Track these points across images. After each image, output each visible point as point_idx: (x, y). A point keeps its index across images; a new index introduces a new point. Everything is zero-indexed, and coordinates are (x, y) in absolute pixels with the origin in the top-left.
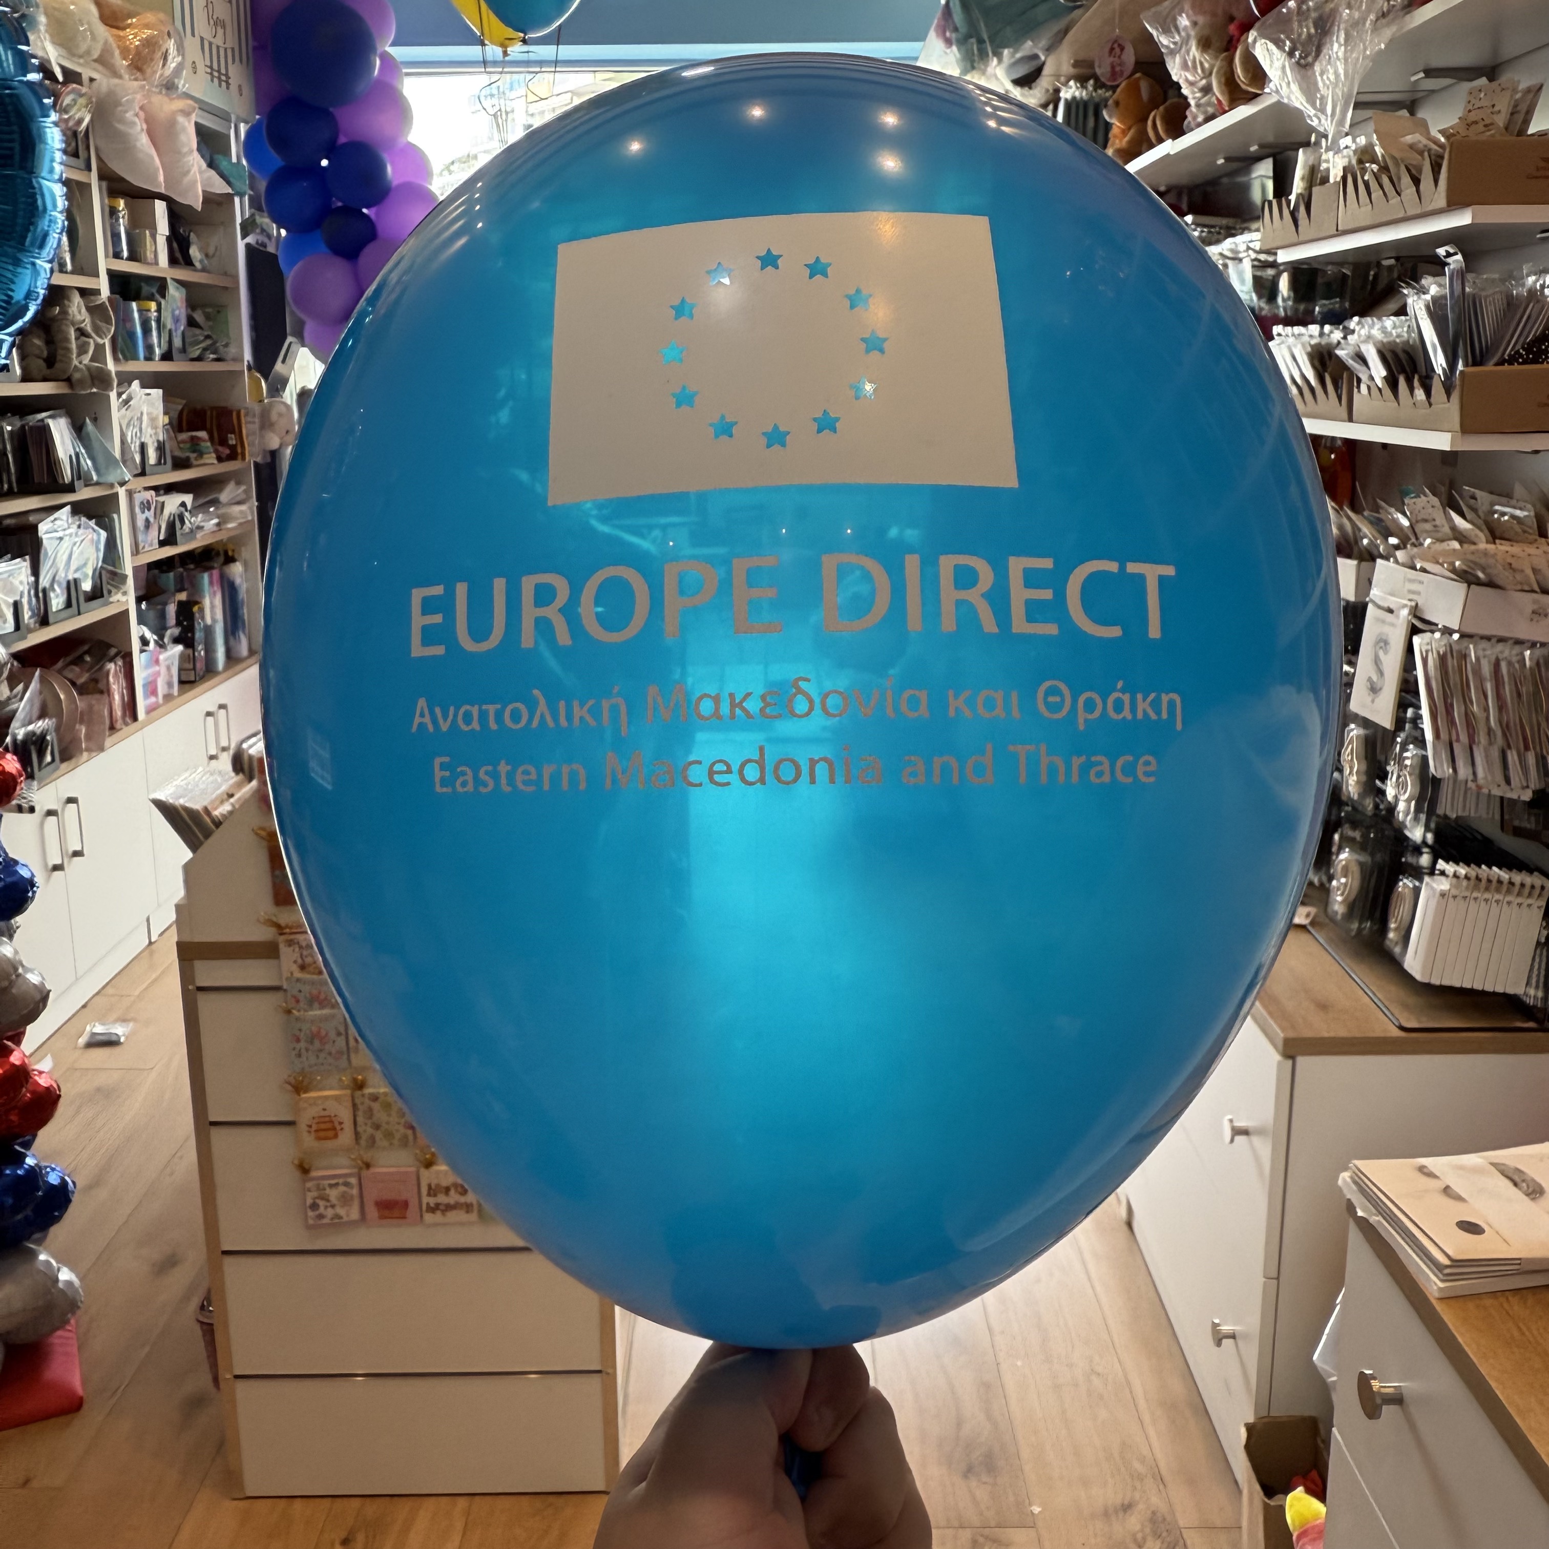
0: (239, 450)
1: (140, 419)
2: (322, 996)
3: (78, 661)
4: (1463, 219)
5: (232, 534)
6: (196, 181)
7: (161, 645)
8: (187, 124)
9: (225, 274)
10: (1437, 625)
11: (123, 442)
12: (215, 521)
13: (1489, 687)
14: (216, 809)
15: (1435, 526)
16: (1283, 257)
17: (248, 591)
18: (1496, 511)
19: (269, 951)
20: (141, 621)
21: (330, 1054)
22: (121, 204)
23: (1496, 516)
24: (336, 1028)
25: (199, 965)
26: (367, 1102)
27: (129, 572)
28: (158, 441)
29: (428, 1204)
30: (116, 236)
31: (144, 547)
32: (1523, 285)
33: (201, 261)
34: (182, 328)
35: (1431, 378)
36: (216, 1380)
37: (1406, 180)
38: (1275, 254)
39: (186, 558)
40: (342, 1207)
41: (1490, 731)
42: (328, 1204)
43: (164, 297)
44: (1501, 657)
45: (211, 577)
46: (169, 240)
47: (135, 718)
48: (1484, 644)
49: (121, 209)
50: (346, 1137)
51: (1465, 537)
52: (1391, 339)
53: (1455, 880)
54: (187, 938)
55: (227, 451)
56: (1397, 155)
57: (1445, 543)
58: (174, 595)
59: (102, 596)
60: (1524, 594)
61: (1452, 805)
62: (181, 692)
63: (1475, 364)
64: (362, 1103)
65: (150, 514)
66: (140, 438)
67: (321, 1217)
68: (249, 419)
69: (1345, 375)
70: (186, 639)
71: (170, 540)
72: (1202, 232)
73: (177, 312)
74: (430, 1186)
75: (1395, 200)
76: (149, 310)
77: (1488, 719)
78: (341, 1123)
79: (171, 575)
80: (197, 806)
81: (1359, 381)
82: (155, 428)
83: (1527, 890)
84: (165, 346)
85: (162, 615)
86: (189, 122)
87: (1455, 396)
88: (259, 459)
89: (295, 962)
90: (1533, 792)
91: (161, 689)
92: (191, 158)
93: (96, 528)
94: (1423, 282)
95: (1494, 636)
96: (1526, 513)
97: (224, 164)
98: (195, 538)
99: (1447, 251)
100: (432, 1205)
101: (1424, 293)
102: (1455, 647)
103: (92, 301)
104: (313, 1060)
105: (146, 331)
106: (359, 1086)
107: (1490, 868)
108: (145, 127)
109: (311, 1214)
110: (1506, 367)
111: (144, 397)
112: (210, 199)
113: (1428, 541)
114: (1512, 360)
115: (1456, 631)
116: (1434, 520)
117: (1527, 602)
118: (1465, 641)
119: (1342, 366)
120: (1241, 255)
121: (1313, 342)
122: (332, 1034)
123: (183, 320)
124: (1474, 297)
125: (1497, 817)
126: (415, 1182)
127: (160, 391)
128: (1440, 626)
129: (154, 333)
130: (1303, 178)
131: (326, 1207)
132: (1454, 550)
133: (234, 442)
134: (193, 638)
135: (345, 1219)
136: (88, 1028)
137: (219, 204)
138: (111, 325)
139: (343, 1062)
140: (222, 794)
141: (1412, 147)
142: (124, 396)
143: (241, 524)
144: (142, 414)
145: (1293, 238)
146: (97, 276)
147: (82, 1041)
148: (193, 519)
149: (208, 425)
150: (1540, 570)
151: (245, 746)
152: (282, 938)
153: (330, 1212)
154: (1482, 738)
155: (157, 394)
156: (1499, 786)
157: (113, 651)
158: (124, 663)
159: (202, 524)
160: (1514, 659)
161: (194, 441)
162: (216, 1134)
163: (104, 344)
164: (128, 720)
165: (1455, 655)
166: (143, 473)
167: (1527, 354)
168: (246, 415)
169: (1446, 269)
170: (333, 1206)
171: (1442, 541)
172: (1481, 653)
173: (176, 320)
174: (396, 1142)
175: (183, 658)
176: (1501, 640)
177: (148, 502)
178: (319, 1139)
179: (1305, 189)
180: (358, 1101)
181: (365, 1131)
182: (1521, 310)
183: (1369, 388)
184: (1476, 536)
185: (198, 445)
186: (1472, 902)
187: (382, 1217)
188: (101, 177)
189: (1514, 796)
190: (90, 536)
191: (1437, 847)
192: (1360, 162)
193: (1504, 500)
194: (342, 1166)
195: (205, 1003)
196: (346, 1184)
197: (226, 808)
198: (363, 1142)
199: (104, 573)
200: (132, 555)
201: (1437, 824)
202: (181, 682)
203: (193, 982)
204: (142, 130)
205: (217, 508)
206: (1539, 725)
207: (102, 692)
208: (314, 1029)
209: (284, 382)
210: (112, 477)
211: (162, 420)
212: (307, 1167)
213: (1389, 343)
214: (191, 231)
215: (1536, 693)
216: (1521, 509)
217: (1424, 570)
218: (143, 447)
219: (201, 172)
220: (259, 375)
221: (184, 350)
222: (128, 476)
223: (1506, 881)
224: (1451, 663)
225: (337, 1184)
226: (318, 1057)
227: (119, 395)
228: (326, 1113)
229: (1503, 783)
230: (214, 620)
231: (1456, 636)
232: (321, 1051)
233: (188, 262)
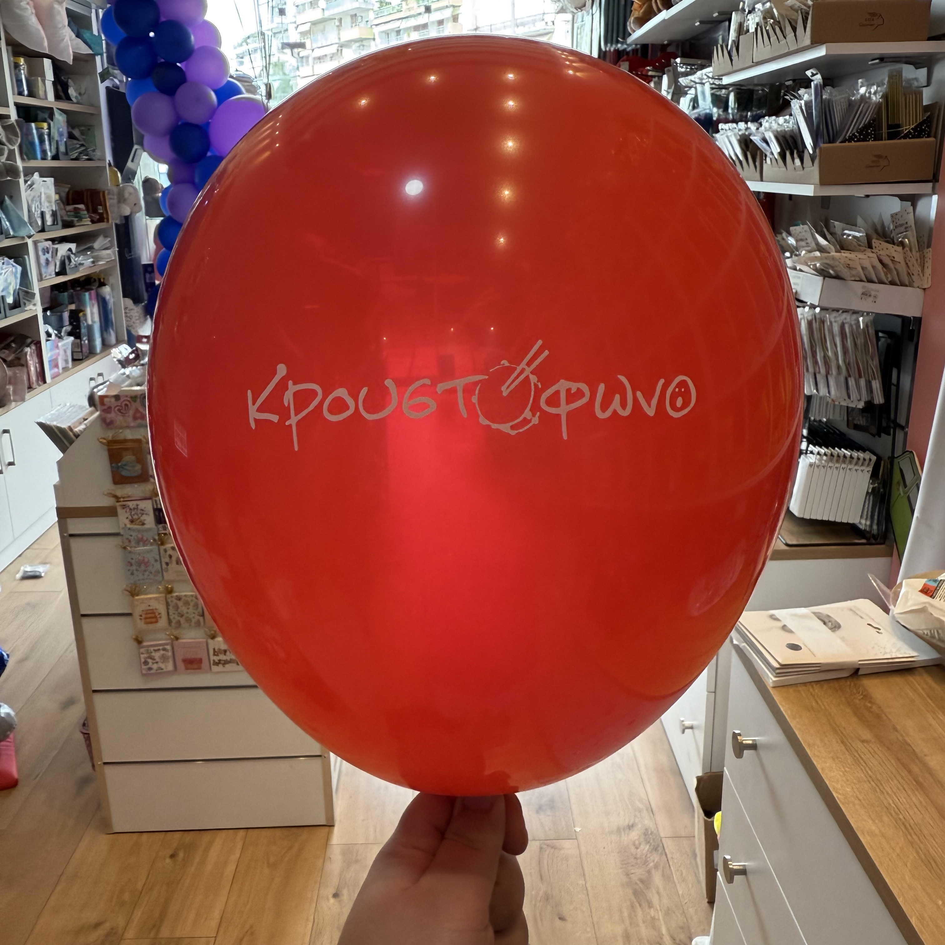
0: (105, 216)
1: (40, 196)
2: (145, 538)
3: (8, 347)
4: (820, 52)
5: (103, 268)
6: (69, 46)
7: (60, 337)
8: (60, 9)
9: (92, 105)
10: (806, 303)
11: (29, 211)
12: (92, 260)
13: (838, 340)
14: (76, 428)
15: (807, 243)
16: (726, 81)
17: (114, 303)
18: (845, 234)
19: (111, 512)
20: (46, 321)
21: (151, 573)
22: (22, 61)
23: (845, 237)
24: (154, 557)
25: (70, 521)
26: (174, 599)
27: (36, 291)
28: (52, 211)
29: (214, 661)
30: (19, 82)
31: (46, 276)
32: (858, 93)
33: (76, 97)
34: (65, 140)
35: (803, 152)
36: (93, 766)
37: (789, 29)
38: (721, 79)
39: (75, 283)
40: (162, 663)
41: (839, 367)
42: (154, 661)
43: (52, 120)
44: (844, 321)
45: (90, 295)
46: (54, 83)
47: (44, 382)
48: (835, 314)
49: (21, 64)
50: (163, 622)
51: (823, 249)
52: (782, 128)
53: (818, 456)
54: (62, 505)
55: (98, 217)
56: (784, 13)
57: (813, 253)
58: (67, 306)
59: (20, 306)
60: (856, 282)
61: (819, 412)
62: (74, 366)
63: (830, 142)
64: (172, 601)
65: (49, 256)
66: (41, 208)
67: (150, 669)
68: (111, 196)
69: (758, 153)
70: (75, 333)
71: (62, 272)
72: (687, 68)
73: (61, 130)
74: (214, 649)
75: (783, 42)
76: (43, 128)
77: (837, 359)
78: (159, 614)
79: (66, 294)
80: (64, 425)
81: (766, 156)
82: (50, 202)
83: (860, 463)
84: (54, 151)
85: (61, 319)
86: (62, 7)
87: (817, 162)
88: (118, 222)
89: (127, 518)
90: (866, 403)
91: (61, 365)
92: (64, 31)
93: (14, 264)
94: (799, 92)
95: (841, 309)
96: (861, 234)
97: (87, 35)
98: (78, 271)
99: (812, 73)
100: (217, 661)
101: (801, 100)
102: (818, 317)
103: (7, 122)
104: (141, 577)
105: (42, 141)
106: (170, 591)
107: (840, 449)
108: (34, 11)
109: (144, 667)
110: (847, 144)
111: (42, 183)
112: (77, 58)
113: (804, 252)
114: (850, 139)
115: (818, 306)
116: (807, 239)
117: (859, 287)
118: (824, 313)
119: (756, 148)
120: (704, 81)
121: (740, 133)
122: (152, 561)
123: (66, 135)
124: (829, 101)
125: (846, 418)
126: (205, 648)
127: (52, 179)
128: (808, 303)
129: (47, 143)
130: (735, 31)
131: (153, 663)
132: (816, 257)
133: (101, 211)
134: (80, 333)
135: (165, 670)
136: (22, 568)
137: (86, 61)
138: (18, 137)
139: (159, 578)
140: (80, 419)
141: (792, 8)
142: (29, 183)
143: (108, 262)
144: (41, 193)
145: (729, 68)
146: (8, 107)
147: (19, 576)
148: (76, 259)
149: (85, 201)
150: (866, 268)
151: (95, 390)
152: (118, 504)
153: (155, 666)
154: (834, 371)
155: (50, 181)
156: (845, 400)
157: (29, 341)
158: (36, 347)
159: (82, 262)
160: (853, 323)
161: (77, 210)
162: (85, 622)
163: (14, 149)
164: (40, 382)
165: (818, 321)
166: (43, 230)
167: (860, 136)
168: (109, 194)
169: (812, 83)
170: (157, 663)
171: (810, 252)
172: (833, 320)
173: (61, 135)
174: (193, 624)
175: (73, 344)
176: (845, 311)
177: (47, 248)
178: (147, 623)
179: (736, 37)
180: (169, 600)
181: (174, 618)
182: (856, 108)
183: (771, 159)
184: (830, 248)
185: (79, 213)
186: (829, 469)
187: (187, 669)
188: (8, 44)
189: (852, 405)
190: (11, 269)
191: (810, 437)
192: (765, 18)
193: (849, 226)
194: (162, 639)
195: (75, 544)
196: (164, 650)
197: (82, 427)
198: (173, 624)
199: (20, 292)
200: (38, 281)
201: (810, 425)
202: (74, 360)
203: (66, 531)
204: (32, 13)
205: (92, 252)
206: (867, 362)
207: (22, 365)
208: (140, 558)
209: (134, 174)
210: (23, 233)
211: (55, 197)
212: (140, 639)
213: (781, 131)
214: (68, 78)
215: (866, 344)
216: (859, 232)
217: (801, 270)
218: (43, 215)
219: (71, 40)
220: (116, 169)
221: (66, 153)
222: (33, 232)
223: (848, 457)
224: (815, 325)
225: (159, 650)
226: (143, 575)
227: (26, 182)
228: (151, 608)
229: (846, 398)
230: (93, 322)
231: (818, 310)
232: (145, 571)
233: (68, 98)
